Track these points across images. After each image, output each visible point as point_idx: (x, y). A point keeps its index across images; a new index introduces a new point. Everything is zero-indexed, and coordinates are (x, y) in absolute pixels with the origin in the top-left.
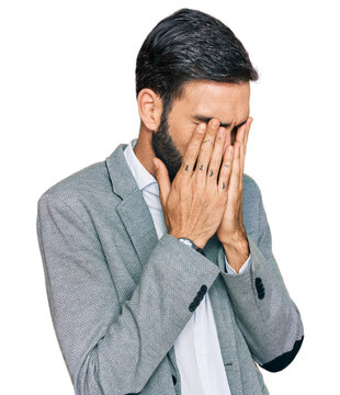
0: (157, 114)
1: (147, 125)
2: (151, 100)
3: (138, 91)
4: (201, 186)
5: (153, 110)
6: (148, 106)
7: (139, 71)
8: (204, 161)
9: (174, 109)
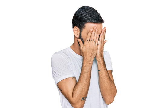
0: (79, 33)
1: (76, 36)
2: (77, 30)
3: (73, 28)
4: (91, 45)
5: (77, 32)
6: (76, 31)
7: (73, 23)
8: (92, 38)
9: (83, 31)
